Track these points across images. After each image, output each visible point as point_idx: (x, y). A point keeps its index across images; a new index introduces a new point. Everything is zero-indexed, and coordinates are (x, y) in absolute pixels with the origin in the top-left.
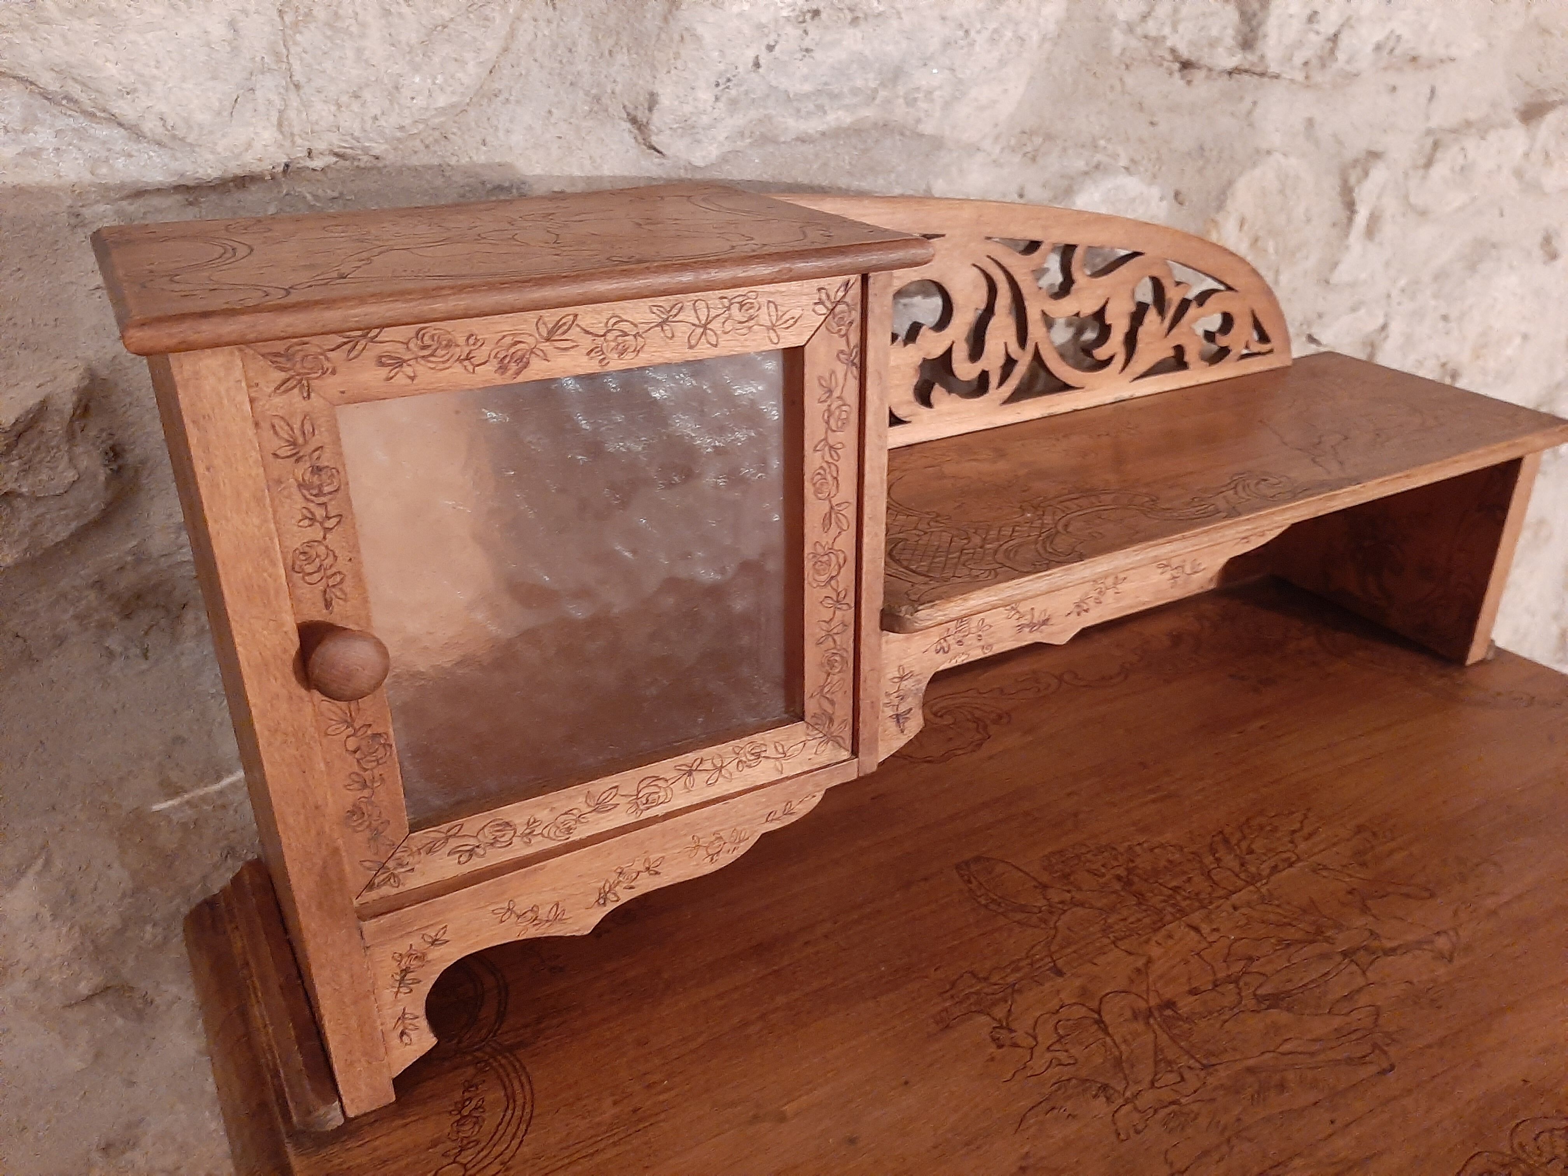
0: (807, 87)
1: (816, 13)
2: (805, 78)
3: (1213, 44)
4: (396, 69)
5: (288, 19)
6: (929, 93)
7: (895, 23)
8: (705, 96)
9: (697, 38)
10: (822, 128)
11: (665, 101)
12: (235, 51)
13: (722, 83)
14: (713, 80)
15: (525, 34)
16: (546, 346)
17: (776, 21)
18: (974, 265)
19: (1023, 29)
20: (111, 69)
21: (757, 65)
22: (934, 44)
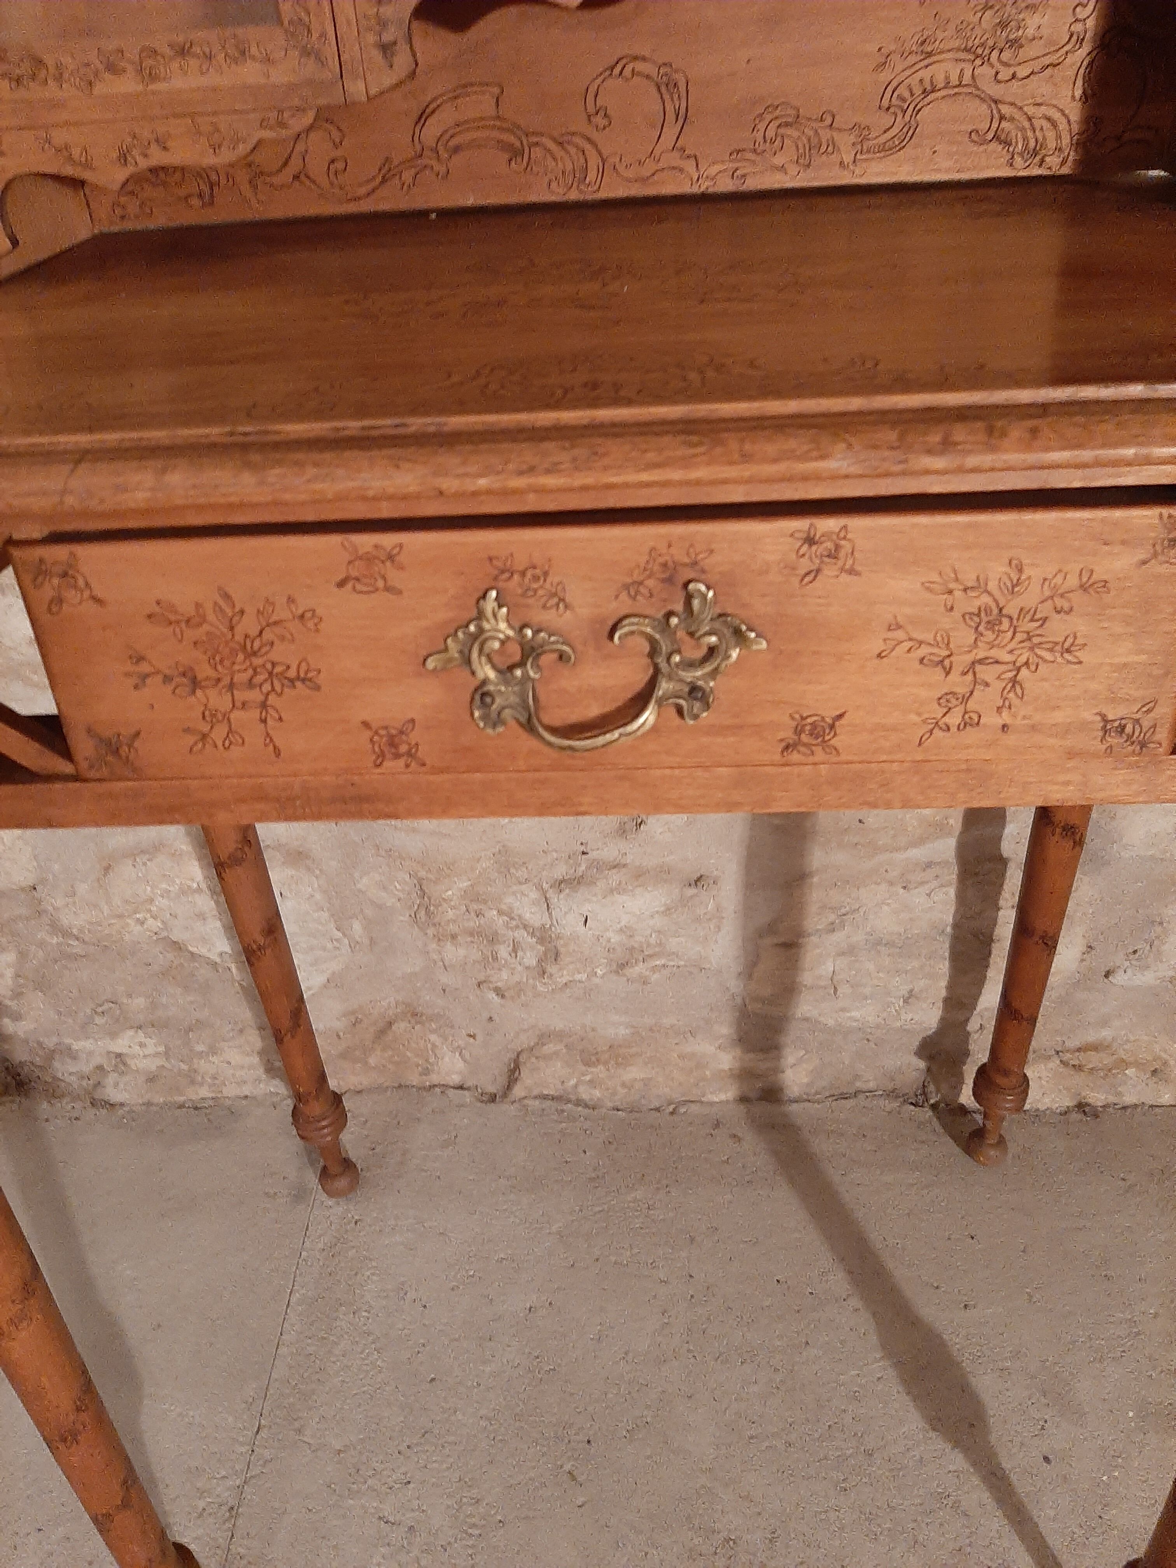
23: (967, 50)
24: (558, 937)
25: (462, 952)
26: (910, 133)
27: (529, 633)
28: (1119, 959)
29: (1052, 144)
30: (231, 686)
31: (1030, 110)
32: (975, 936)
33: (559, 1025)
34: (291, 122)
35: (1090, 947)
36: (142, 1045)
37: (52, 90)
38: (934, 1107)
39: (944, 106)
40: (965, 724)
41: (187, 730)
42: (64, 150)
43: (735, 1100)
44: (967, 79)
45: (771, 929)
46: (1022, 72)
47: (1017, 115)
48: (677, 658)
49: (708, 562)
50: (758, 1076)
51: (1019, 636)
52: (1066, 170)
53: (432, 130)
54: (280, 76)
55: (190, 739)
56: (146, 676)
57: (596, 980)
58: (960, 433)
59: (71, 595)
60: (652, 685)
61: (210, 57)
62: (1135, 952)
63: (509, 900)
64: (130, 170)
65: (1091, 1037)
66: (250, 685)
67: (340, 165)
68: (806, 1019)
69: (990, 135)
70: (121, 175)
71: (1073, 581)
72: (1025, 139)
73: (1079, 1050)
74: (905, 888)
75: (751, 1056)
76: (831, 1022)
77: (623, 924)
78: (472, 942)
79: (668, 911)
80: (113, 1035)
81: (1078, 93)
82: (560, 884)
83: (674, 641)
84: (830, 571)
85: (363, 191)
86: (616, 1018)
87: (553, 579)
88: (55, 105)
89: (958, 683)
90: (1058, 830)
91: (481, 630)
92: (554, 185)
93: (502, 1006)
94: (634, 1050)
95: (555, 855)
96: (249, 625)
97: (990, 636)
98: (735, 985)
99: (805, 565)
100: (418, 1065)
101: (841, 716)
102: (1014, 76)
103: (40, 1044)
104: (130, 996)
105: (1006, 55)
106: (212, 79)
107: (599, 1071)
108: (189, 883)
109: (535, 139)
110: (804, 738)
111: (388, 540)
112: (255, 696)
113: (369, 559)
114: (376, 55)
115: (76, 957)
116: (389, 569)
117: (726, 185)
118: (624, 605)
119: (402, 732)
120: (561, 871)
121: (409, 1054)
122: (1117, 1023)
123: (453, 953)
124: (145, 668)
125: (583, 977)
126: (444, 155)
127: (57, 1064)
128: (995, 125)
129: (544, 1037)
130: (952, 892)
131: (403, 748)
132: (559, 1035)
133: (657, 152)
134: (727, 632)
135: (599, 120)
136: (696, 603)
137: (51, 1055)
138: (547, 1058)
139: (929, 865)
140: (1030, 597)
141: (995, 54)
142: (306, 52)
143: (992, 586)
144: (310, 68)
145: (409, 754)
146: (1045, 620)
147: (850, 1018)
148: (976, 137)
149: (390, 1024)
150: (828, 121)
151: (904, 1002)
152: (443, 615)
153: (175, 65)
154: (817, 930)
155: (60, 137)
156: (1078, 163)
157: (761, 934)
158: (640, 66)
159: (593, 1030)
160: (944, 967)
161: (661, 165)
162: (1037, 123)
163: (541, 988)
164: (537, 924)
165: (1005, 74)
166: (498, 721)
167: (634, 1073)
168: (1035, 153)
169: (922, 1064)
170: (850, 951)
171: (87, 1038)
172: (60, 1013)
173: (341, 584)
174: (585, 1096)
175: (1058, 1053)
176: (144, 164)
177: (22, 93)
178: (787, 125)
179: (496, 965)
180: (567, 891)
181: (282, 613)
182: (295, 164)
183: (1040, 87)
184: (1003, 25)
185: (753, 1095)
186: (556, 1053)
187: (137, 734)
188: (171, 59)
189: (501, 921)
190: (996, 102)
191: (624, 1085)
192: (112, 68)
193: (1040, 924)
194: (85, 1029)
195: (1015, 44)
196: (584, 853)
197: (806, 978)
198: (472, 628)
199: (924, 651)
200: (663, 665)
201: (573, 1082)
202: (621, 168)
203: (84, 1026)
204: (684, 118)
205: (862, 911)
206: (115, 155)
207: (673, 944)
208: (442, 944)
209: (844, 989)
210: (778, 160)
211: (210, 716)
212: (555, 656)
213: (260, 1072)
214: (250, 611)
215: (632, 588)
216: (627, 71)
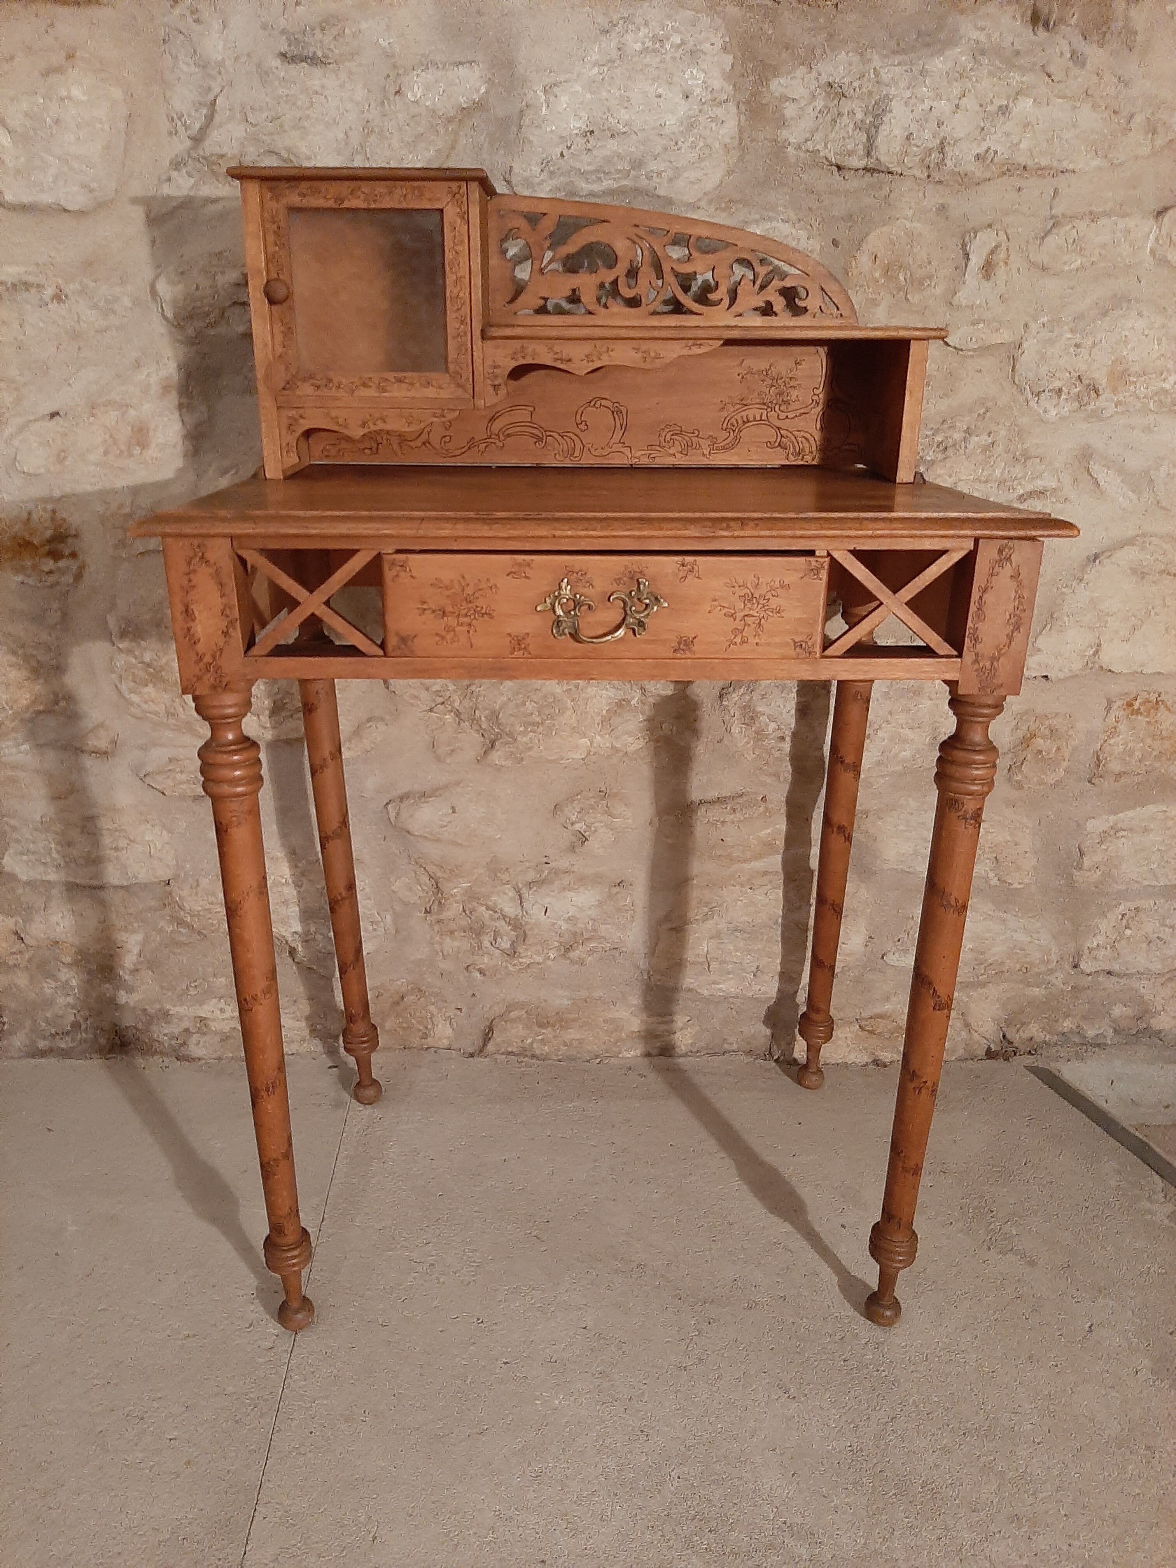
0: (591, 168)
1: (592, 132)
2: (589, 164)
3: (850, 154)
4: (404, 152)
5: (366, 131)
6: (659, 174)
7: (635, 137)
8: (536, 169)
9: (530, 142)
10: (602, 188)
11: (516, 170)
12: (347, 144)
13: (545, 163)
14: (540, 161)
15: (462, 141)
16: (350, 197)
17: (570, 135)
18: (628, 238)
19: (709, 141)
20: (304, 149)
21: (562, 155)
22: (658, 149)
23: (764, 404)
24: (527, 923)
25: (456, 944)
26: (737, 441)
27: (578, 596)
28: (889, 946)
29: (807, 450)
30: (458, 616)
31: (796, 433)
32: (797, 925)
33: (521, 998)
34: (447, 415)
35: (870, 937)
36: (222, 1010)
37: (334, 393)
38: (777, 1061)
39: (753, 429)
40: (743, 642)
41: (437, 634)
42: (335, 419)
43: (641, 1055)
44: (764, 417)
45: (667, 918)
46: (791, 415)
47: (790, 435)
48: (634, 608)
49: (646, 571)
50: (656, 1037)
51: (760, 606)
52: (815, 463)
53: (497, 425)
54: (444, 394)
55: (438, 638)
56: (425, 610)
57: (549, 963)
58: (732, 524)
59: (402, 574)
60: (624, 619)
61: (412, 384)
62: (899, 940)
63: (494, 898)
64: (366, 430)
65: (878, 1010)
66: (466, 615)
67: (447, 439)
68: (690, 990)
69: (777, 444)
70: (362, 432)
71: (777, 585)
72: (794, 447)
73: (871, 1018)
74: (751, 889)
75: (653, 1019)
76: (706, 993)
77: (570, 914)
78: (464, 936)
79: (600, 903)
80: (201, 1003)
81: (818, 426)
82: (530, 885)
83: (633, 601)
84: (690, 577)
85: (459, 452)
86: (560, 992)
87: (589, 576)
88: (336, 399)
89: (739, 624)
90: (835, 829)
91: (560, 594)
92: (557, 456)
93: (483, 982)
94: (573, 1016)
95: (527, 864)
96: (470, 590)
97: (749, 605)
98: (643, 964)
99: (682, 574)
100: (420, 1030)
101: (695, 638)
102: (787, 417)
103: (144, 1010)
104: (215, 975)
105: (783, 408)
106: (412, 394)
107: (548, 1032)
108: (280, 879)
109: (548, 433)
110: (682, 646)
111: (528, 558)
112: (467, 620)
113: (520, 565)
114: (492, 390)
115: (179, 944)
116: (527, 570)
117: (645, 461)
118: (614, 587)
119: (524, 639)
120: (531, 875)
121: (413, 1021)
122: (894, 999)
123: (450, 945)
124: (425, 606)
125: (540, 959)
126: (502, 438)
127: (154, 1028)
128: (778, 441)
129: (511, 1007)
130: (781, 893)
131: (523, 646)
132: (521, 1005)
133: (611, 444)
134: (653, 599)
135: (582, 427)
136: (642, 586)
137: (151, 1019)
138: (514, 1021)
139: (765, 873)
140: (763, 589)
141: (777, 407)
142: (459, 386)
143: (749, 585)
144: (460, 392)
145: (525, 648)
146: (769, 599)
147: (719, 989)
148: (770, 445)
149: (403, 997)
150: (697, 433)
151: (754, 975)
152: (545, 589)
153: (396, 385)
154: (697, 920)
155: (334, 413)
156: (822, 459)
157: (660, 923)
158: (603, 402)
159: (546, 1001)
160: (778, 948)
161: (613, 450)
162: (800, 440)
163: (511, 968)
164: (512, 916)
165: (783, 416)
166: (563, 634)
167: (572, 1034)
168: (799, 454)
169: (768, 1032)
170: (718, 935)
171: (181, 1005)
172: (162, 988)
173: (508, 575)
174: (538, 1052)
175: (857, 1020)
176: (373, 428)
177: (319, 393)
178: (676, 434)
179: (480, 952)
180: (535, 888)
181: (483, 585)
182: (424, 437)
183: (800, 423)
184: (781, 394)
185: (654, 1052)
186: (519, 1018)
187: (415, 636)
188: (394, 383)
189: (487, 914)
190: (779, 429)
191: (565, 1044)
192: (364, 385)
193: (831, 895)
194: (182, 997)
195: (787, 403)
196: (547, 863)
197: (690, 955)
198: (556, 594)
199: (726, 610)
200: (629, 612)
201: (529, 1041)
202: (592, 450)
203: (180, 997)
204: (625, 428)
205: (725, 905)
206: (360, 423)
207: (603, 929)
208: (444, 937)
209: (714, 965)
210: (671, 451)
211: (448, 630)
212: (587, 607)
213: (306, 1033)
214: (472, 584)
215: (618, 581)
216: (598, 404)
